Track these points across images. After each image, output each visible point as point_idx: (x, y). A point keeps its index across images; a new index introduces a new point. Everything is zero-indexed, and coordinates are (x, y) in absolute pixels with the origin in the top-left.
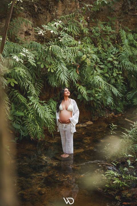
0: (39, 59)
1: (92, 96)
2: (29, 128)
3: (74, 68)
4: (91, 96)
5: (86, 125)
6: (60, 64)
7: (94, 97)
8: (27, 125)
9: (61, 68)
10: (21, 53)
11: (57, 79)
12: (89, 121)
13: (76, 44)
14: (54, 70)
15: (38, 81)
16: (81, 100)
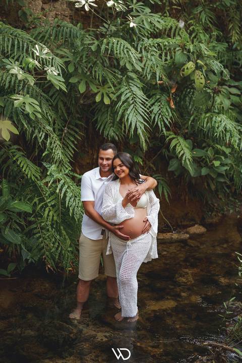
0: (76, 69)
1: (206, 165)
2: (42, 242)
3: (162, 94)
4: (202, 164)
5: (188, 236)
6: (128, 83)
7: (212, 167)
8: (38, 235)
9: (130, 94)
10: (31, 60)
11: (118, 120)
12: (196, 226)
13: (171, 27)
14: (110, 99)
15: (70, 123)
16: (177, 174)
